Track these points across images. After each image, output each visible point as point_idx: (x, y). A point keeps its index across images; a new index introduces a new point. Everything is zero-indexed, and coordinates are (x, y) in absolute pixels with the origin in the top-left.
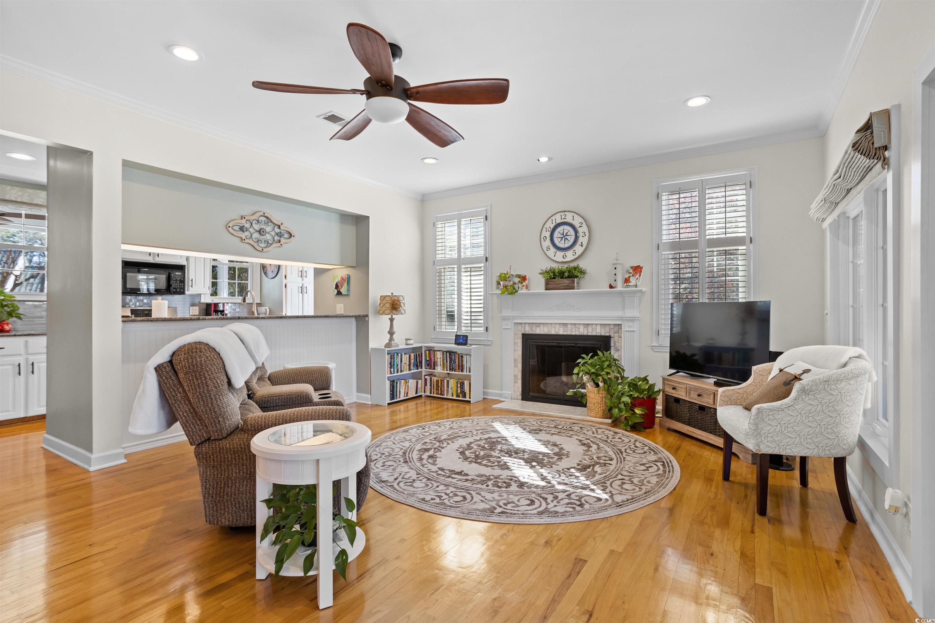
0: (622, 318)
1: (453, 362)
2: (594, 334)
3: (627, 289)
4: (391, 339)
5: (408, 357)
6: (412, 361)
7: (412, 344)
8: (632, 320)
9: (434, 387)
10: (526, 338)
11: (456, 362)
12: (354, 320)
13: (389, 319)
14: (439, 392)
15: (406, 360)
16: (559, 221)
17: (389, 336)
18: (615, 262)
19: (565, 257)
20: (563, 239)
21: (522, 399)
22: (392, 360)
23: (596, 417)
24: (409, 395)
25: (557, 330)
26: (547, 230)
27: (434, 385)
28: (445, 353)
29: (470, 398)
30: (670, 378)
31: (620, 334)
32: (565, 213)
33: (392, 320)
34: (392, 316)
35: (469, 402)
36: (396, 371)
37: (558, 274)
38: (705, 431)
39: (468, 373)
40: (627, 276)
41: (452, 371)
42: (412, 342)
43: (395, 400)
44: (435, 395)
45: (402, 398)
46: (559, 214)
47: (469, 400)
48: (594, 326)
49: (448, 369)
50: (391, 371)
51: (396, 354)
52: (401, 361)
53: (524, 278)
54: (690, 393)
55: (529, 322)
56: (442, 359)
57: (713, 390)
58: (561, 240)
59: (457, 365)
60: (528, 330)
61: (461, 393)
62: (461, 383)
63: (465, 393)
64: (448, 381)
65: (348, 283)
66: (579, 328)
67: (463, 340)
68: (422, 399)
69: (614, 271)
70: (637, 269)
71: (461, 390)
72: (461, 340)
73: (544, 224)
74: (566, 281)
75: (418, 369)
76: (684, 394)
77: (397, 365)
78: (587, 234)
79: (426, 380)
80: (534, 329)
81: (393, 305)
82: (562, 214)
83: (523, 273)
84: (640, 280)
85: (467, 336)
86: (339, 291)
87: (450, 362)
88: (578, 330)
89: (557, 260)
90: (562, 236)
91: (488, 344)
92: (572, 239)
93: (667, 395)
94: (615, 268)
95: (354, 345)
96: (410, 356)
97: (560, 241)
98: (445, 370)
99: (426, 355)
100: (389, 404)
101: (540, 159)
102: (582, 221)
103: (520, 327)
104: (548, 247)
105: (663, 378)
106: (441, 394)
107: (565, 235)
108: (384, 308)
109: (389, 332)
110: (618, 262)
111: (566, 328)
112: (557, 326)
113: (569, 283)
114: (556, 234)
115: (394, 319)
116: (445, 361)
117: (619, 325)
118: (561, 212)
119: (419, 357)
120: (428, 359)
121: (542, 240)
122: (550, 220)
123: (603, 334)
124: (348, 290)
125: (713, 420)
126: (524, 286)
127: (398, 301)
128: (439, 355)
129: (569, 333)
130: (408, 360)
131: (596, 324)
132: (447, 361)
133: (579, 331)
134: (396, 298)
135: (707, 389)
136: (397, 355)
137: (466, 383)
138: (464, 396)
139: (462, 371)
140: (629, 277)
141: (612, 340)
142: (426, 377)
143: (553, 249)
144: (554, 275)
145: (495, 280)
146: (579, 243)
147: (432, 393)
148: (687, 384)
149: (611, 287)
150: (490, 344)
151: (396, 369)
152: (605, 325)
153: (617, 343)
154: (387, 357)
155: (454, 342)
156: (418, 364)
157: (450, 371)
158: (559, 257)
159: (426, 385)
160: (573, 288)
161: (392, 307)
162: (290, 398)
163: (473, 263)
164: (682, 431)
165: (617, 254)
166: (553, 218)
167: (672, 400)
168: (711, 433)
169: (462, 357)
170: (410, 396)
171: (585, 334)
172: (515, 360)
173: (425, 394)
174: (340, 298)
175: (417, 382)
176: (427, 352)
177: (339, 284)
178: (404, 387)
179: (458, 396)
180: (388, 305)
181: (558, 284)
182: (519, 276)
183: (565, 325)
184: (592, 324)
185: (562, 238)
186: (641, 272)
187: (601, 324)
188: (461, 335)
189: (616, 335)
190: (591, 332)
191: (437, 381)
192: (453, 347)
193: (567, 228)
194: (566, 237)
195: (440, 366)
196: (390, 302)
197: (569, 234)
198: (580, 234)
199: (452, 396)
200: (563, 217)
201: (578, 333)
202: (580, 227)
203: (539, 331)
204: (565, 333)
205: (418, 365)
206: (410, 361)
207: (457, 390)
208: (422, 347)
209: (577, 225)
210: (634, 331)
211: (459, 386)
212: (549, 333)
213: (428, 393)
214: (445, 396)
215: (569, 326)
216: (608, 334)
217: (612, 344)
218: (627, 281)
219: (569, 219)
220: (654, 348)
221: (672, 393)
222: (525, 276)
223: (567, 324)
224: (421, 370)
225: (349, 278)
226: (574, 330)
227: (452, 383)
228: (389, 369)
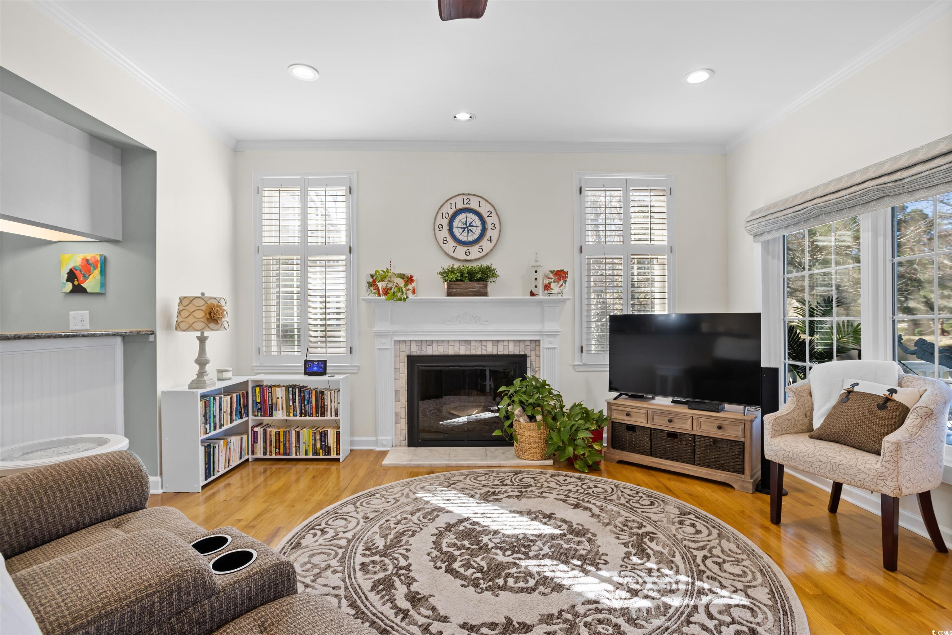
0: (541, 333)
1: (306, 403)
2: (506, 353)
3: (548, 297)
4: (201, 374)
5: (229, 400)
6: (234, 406)
7: (230, 379)
8: (553, 334)
9: (271, 445)
10: (412, 360)
11: (312, 403)
12: (119, 340)
13: (197, 337)
14: (282, 451)
15: (227, 407)
16: (460, 206)
17: (197, 367)
18: (534, 264)
19: (468, 254)
20: (466, 229)
21: (409, 445)
22: (207, 408)
23: (533, 460)
24: (231, 464)
25: (456, 349)
26: (444, 217)
27: (271, 441)
28: (290, 389)
29: (338, 454)
30: (615, 402)
31: (537, 353)
32: (469, 197)
33: (202, 340)
34: (202, 333)
35: (338, 460)
36: (212, 428)
37: (467, 275)
38: (677, 460)
39: (334, 418)
40: (547, 281)
41: (305, 416)
42: (229, 375)
43: (213, 478)
44: (274, 456)
45: (222, 472)
46: (461, 197)
47: (338, 457)
48: (506, 344)
49: (298, 413)
50: (206, 429)
51: (212, 398)
52: (220, 410)
53: (409, 280)
54: (653, 419)
55: (417, 339)
56: (284, 398)
57: (691, 414)
58: (463, 231)
59: (314, 406)
60: (415, 350)
61: (321, 448)
62: (321, 434)
63: (329, 448)
64: (298, 433)
65: (103, 272)
66: (486, 346)
67: (319, 367)
68: (248, 465)
69: (535, 275)
70: (561, 275)
71: (321, 444)
72: (315, 368)
73: (440, 208)
74: (476, 286)
75: (241, 418)
76: (643, 420)
77: (215, 417)
78: (497, 226)
79: (255, 434)
80: (424, 349)
81: (210, 314)
82: (465, 197)
83: (408, 273)
84: (565, 287)
85: (325, 362)
86: (79, 285)
87: (301, 404)
88: (485, 348)
89: (458, 257)
90: (465, 226)
91: (354, 372)
92: (477, 231)
93: (613, 422)
94: (536, 272)
95: (120, 387)
96: (231, 398)
97: (461, 232)
98: (291, 415)
99: (254, 394)
100: (204, 487)
101: (457, 116)
102: (492, 209)
103: (402, 346)
104: (445, 239)
105: (608, 403)
106: (285, 454)
107: (468, 225)
108: (191, 320)
109: (197, 361)
110: (538, 264)
111: (469, 347)
112: (457, 344)
113: (480, 288)
114: (457, 223)
115: (206, 338)
116: (291, 402)
117: (536, 341)
118: (463, 194)
119: (243, 399)
120: (258, 400)
121: (437, 229)
122: (448, 204)
123: (517, 353)
124: (103, 284)
125: (689, 448)
126: (409, 289)
127: (220, 306)
128: (280, 393)
129: (473, 352)
130: (229, 405)
131: (509, 341)
132: (294, 402)
133: (486, 350)
134: (215, 302)
135: (681, 413)
136: (214, 399)
137: (331, 433)
138: (329, 452)
139: (323, 414)
140: (550, 283)
141: (528, 360)
142: (256, 429)
143: (451, 243)
144: (462, 276)
145: (365, 279)
146: (487, 236)
147: (268, 453)
148: (648, 408)
149: (532, 294)
150: (356, 371)
151: (212, 424)
152: (520, 341)
153: (534, 363)
154: (200, 405)
155: (303, 371)
156: (243, 409)
157: (301, 416)
158: (460, 252)
159: (255, 441)
160: (485, 294)
161: (208, 316)
162: (143, 608)
163: (327, 255)
164: (641, 463)
165: (536, 254)
166: (453, 201)
167: (623, 428)
168: (687, 463)
169: (322, 393)
170: (233, 464)
171: (495, 353)
172: (396, 392)
173: (255, 456)
174: (79, 299)
175: (242, 439)
176: (258, 389)
177: (77, 273)
178: (224, 452)
179: (316, 453)
180: (200, 314)
181: (464, 289)
182: (402, 276)
183: (467, 342)
184: (503, 341)
185: (464, 228)
186: (566, 277)
187: (514, 341)
188: (315, 361)
189: (533, 353)
190: (501, 350)
191: (278, 434)
192: (301, 379)
193: (472, 217)
194: (470, 228)
195: (282, 409)
196: (203, 308)
197: (473, 224)
198: (489, 226)
199: (306, 454)
200: (466, 202)
201: (484, 353)
202: (488, 217)
203: (430, 351)
204: (468, 353)
205: (242, 411)
206: (231, 407)
207: (314, 445)
208: (248, 381)
209: (485, 214)
210: (555, 348)
211: (318, 437)
212: (446, 353)
213: (260, 455)
214: (293, 456)
215: (473, 344)
216: (522, 353)
217: (528, 365)
218: (547, 287)
219: (474, 205)
220: (576, 367)
221: (624, 420)
222: (412, 277)
223: (470, 341)
224: (247, 419)
225: (104, 261)
226: (480, 349)
227: (306, 435)
228: (203, 425)
